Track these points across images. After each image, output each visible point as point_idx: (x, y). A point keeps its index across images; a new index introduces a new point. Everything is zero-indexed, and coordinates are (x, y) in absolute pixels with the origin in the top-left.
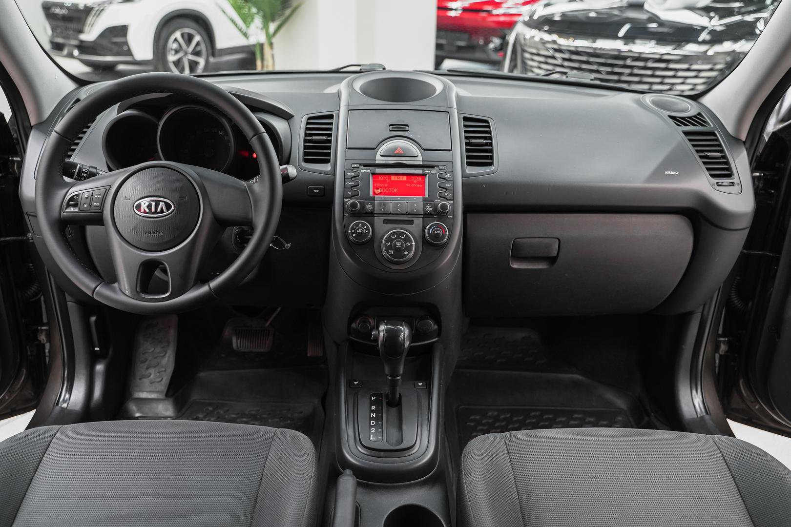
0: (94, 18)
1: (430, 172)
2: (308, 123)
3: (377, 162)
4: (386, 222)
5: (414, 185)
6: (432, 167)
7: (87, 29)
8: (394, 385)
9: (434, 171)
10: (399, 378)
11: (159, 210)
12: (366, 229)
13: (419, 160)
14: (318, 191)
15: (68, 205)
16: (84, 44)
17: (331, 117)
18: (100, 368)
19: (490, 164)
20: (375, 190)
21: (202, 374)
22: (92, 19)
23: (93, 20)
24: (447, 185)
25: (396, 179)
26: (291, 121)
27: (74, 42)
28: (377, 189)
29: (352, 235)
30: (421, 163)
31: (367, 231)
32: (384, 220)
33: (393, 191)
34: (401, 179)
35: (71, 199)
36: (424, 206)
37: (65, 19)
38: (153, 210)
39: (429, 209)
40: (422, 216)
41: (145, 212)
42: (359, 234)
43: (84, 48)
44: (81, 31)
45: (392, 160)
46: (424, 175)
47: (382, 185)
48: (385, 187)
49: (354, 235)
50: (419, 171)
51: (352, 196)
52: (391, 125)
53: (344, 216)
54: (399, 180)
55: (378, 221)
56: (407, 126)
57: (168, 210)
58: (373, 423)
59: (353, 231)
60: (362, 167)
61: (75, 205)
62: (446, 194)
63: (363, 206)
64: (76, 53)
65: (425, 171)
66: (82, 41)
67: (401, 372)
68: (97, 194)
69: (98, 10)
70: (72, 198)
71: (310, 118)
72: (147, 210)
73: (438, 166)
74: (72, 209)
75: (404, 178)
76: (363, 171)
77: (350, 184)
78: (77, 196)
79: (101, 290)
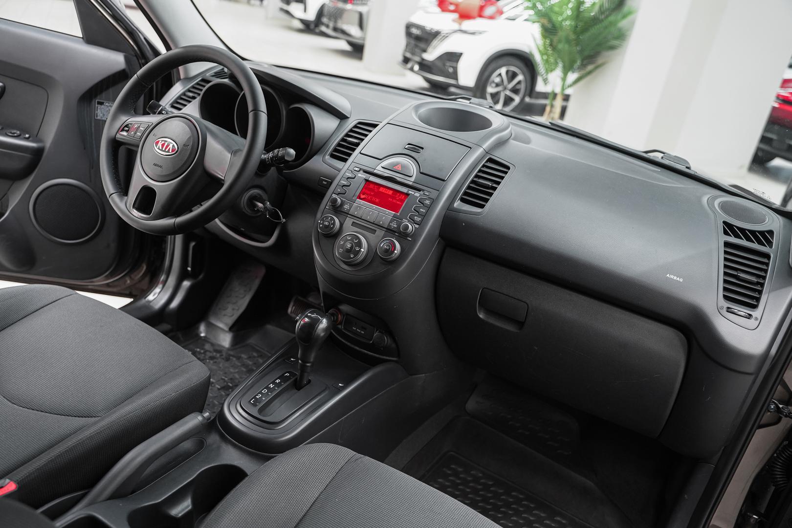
0: (439, 42)
1: (413, 193)
2: (355, 127)
3: (375, 171)
4: (354, 224)
5: (395, 201)
6: (419, 190)
7: (430, 49)
8: (303, 369)
9: (417, 194)
10: (308, 364)
11: (167, 150)
12: (332, 224)
13: (410, 181)
14: (326, 183)
15: (123, 130)
16: (424, 62)
17: (375, 126)
18: (186, 284)
19: (482, 206)
20: (361, 195)
21: (269, 327)
22: (437, 42)
23: (437, 44)
24: (421, 210)
25: (383, 191)
26: (343, 121)
27: (417, 59)
28: (363, 194)
29: (319, 225)
30: (411, 183)
31: (332, 226)
32: (353, 222)
33: (376, 200)
34: (387, 193)
35: (126, 126)
36: (391, 222)
37: (418, 38)
38: (164, 149)
39: (394, 225)
40: (385, 230)
41: (159, 149)
42: (327, 227)
43: (425, 66)
44: (425, 51)
45: (387, 173)
46: (407, 195)
47: (369, 192)
48: (371, 195)
49: (321, 226)
50: (404, 190)
51: (339, 194)
52: (409, 144)
53: (325, 208)
54: (385, 192)
55: (349, 221)
56: (422, 148)
57: (172, 152)
58: (265, 391)
59: (322, 222)
60: (361, 172)
61: (127, 131)
62: (416, 218)
63: (342, 204)
64: (416, 68)
65: (410, 192)
66: (423, 59)
67: (312, 360)
68: (143, 127)
69: (444, 36)
70: (128, 125)
71: (360, 123)
72: (161, 148)
73: (423, 190)
74: (125, 133)
75: (391, 192)
76: (360, 175)
77: (344, 182)
78: (131, 124)
79: (116, 197)
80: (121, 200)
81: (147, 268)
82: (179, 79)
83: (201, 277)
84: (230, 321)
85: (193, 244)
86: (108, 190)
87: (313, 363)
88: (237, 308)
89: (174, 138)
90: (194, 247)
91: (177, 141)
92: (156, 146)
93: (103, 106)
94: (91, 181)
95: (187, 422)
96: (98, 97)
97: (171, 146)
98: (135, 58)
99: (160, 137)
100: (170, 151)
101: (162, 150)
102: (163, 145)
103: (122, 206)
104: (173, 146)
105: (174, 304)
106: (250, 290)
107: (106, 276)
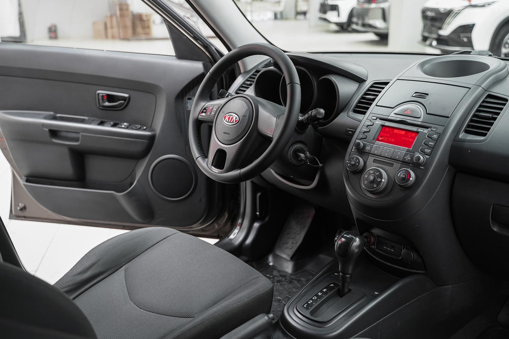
1: (422, 131)
2: (372, 86)
3: (389, 118)
4: (375, 161)
5: (407, 139)
6: (427, 128)
7: (445, 26)
8: (344, 279)
9: (426, 131)
10: (348, 276)
11: (232, 121)
12: (357, 163)
13: (419, 122)
14: (351, 133)
15: (202, 112)
16: (441, 38)
17: (386, 84)
18: (256, 225)
19: (484, 135)
20: (379, 138)
21: (322, 256)
22: (451, 19)
24: (430, 143)
25: (397, 132)
26: (362, 84)
27: (434, 36)
28: (381, 137)
29: (348, 164)
30: (419, 123)
31: (357, 164)
32: (374, 159)
33: (391, 140)
34: (400, 133)
35: (205, 109)
36: (406, 155)
37: (433, 19)
38: (230, 121)
39: (408, 158)
40: (401, 162)
41: (226, 121)
42: (353, 165)
43: (441, 41)
44: (440, 28)
45: (399, 118)
46: (417, 133)
47: (386, 135)
48: (387, 137)
49: (349, 165)
50: (414, 129)
51: (361, 139)
52: (416, 93)
53: (351, 151)
54: (399, 133)
55: (371, 159)
56: (428, 94)
57: (235, 122)
58: (315, 298)
59: (349, 162)
60: (378, 120)
61: (205, 112)
62: (426, 150)
63: (365, 146)
64: (434, 43)
65: (419, 130)
66: (440, 36)
67: (350, 272)
68: (215, 108)
69: (456, 13)
70: (206, 108)
71: (375, 83)
72: (227, 121)
73: (431, 127)
74: (204, 114)
75: (403, 132)
76: (377, 122)
77: (365, 129)
78: (207, 107)
79: (200, 160)
80: (204, 161)
81: (229, 215)
82: (240, 73)
83: (267, 219)
84: (291, 252)
85: (259, 194)
86: (195, 155)
87: (351, 275)
88: (295, 242)
89: (236, 112)
90: (260, 196)
91: (238, 114)
92: (225, 120)
93: (191, 101)
94: (186, 154)
95: (256, 321)
96: (188, 95)
97: (234, 118)
98: (210, 63)
99: (227, 113)
100: (234, 122)
101: (228, 122)
102: (229, 118)
103: (204, 165)
104: (236, 118)
105: (249, 241)
106: (304, 227)
107: (201, 223)
